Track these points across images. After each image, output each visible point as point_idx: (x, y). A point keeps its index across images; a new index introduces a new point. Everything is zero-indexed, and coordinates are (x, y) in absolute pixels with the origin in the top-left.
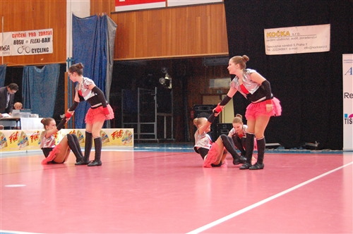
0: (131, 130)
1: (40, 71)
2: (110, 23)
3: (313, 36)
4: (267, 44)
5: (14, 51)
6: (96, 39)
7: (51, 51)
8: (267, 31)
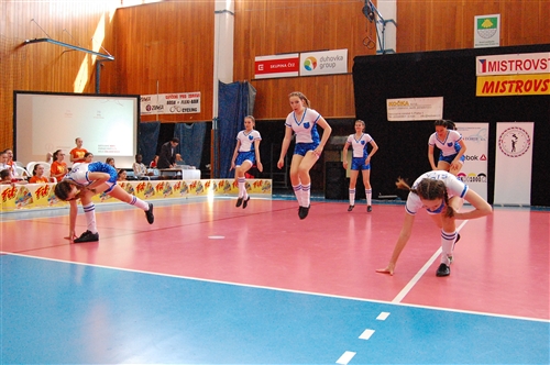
0: (270, 181)
1: (189, 127)
2: (250, 89)
3: (428, 107)
4: (388, 111)
5: (167, 110)
6: (239, 102)
7: (199, 111)
8: (388, 101)
